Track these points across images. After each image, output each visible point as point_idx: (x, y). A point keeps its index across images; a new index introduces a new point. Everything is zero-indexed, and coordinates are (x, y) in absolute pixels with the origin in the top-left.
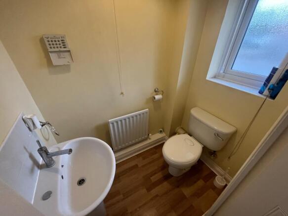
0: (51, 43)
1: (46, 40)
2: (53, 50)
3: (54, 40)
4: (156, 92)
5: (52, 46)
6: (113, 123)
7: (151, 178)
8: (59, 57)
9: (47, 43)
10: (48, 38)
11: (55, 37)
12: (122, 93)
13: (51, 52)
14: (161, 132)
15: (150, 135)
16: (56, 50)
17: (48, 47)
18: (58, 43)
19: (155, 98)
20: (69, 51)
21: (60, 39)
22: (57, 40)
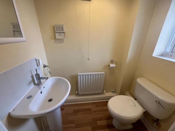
0: (57, 28)
1: (55, 27)
2: (57, 31)
3: (58, 27)
4: (112, 62)
5: (57, 30)
6: (80, 76)
7: (98, 122)
8: (60, 35)
9: (56, 28)
10: (56, 26)
11: (59, 26)
12: (89, 59)
13: (56, 32)
14: (113, 92)
15: (104, 91)
16: (59, 31)
17: (56, 30)
18: (60, 28)
19: (110, 66)
20: (64, 32)
21: (61, 27)
22: (60, 27)
